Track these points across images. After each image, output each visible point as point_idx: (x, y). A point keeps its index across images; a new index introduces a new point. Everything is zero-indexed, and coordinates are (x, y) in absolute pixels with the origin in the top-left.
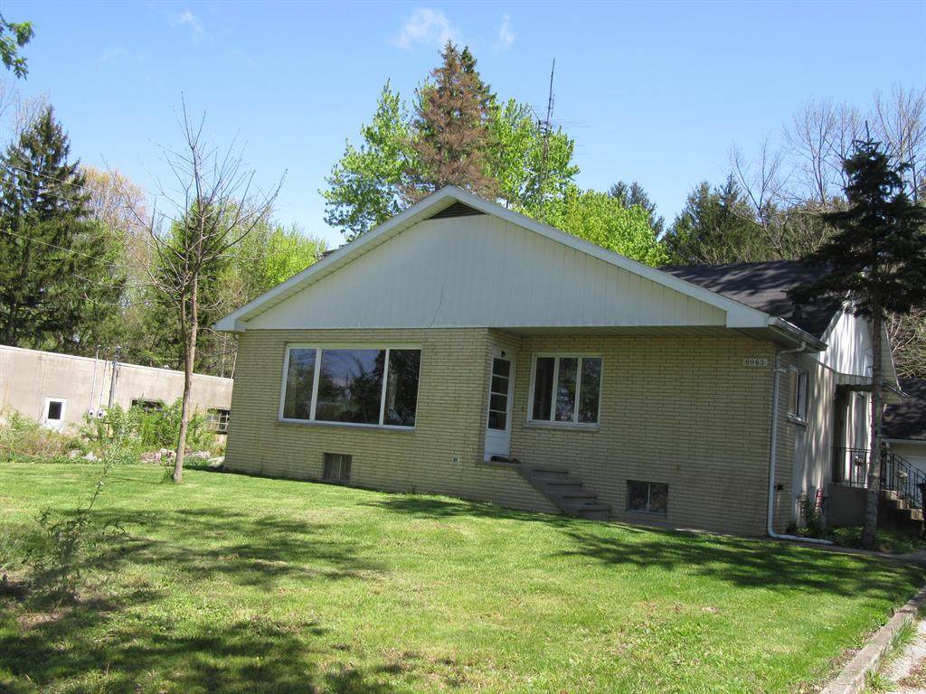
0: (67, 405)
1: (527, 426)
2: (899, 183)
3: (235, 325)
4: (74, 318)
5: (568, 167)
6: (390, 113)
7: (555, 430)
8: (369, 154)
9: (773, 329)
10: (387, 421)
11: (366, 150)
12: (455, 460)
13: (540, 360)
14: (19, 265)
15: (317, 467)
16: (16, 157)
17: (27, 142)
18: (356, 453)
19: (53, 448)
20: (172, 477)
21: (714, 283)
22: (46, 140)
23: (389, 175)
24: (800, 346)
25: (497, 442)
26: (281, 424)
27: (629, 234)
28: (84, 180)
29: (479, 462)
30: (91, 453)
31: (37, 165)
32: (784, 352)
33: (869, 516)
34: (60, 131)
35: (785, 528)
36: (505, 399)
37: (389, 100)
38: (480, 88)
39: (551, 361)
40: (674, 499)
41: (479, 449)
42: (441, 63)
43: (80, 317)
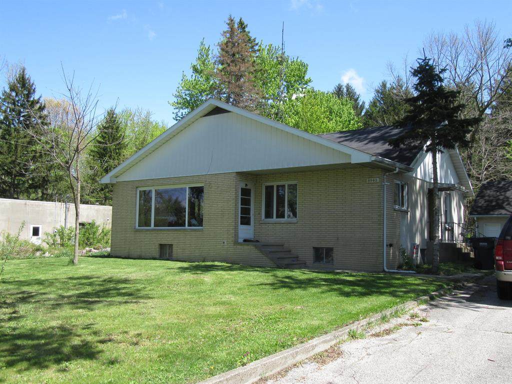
0: (42, 229)
1: (261, 222)
2: (441, 80)
3: (111, 181)
4: (45, 181)
5: (306, 78)
6: (205, 56)
7: (275, 223)
8: (195, 80)
10: (190, 225)
11: (194, 77)
12: (224, 243)
13: (267, 188)
14: (13, 155)
15: (156, 251)
16: (7, 96)
17: (13, 89)
18: (174, 243)
19: (27, 251)
20: (73, 262)
21: (366, 139)
22: (23, 85)
23: (205, 91)
24: (395, 170)
25: (245, 232)
26: (137, 231)
27: (340, 113)
28: (44, 106)
29: (236, 243)
30: (47, 252)
31: (19, 100)
32: (387, 174)
33: (435, 257)
34: (29, 81)
35: (396, 266)
36: (249, 209)
37: (204, 50)
38: (250, 40)
39: (272, 187)
40: (337, 255)
41: (235, 236)
42: (226, 28)
43: (48, 180)
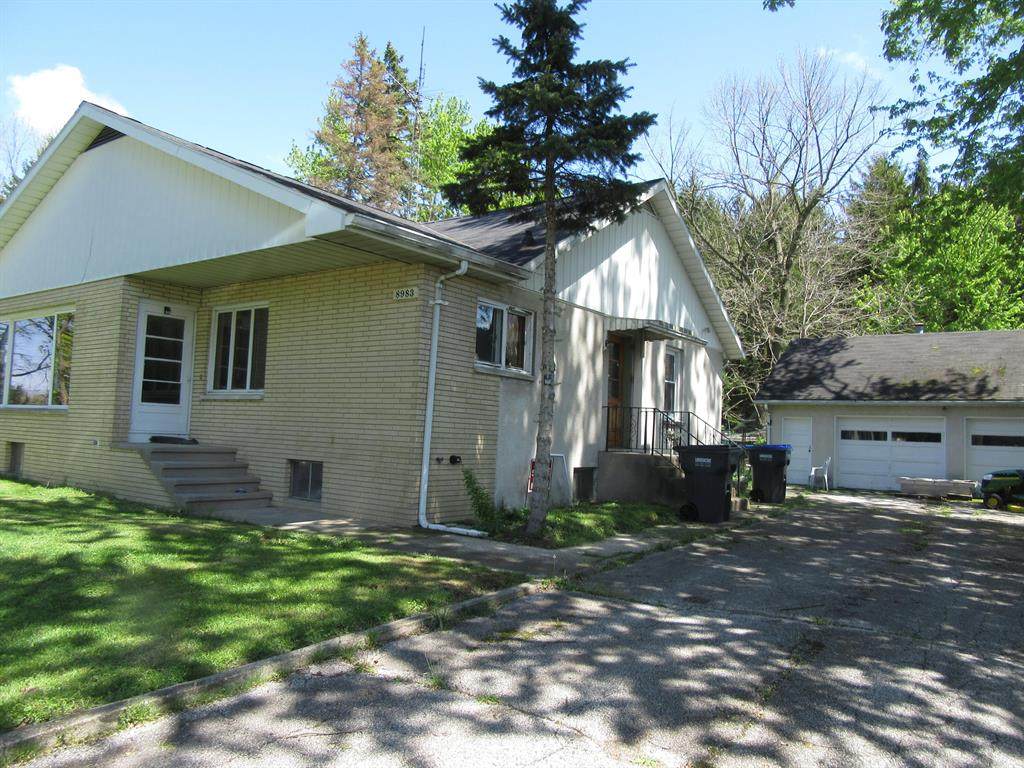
1: (204, 397)
7: (230, 401)
9: (352, 230)
12: (96, 443)
13: (222, 317)
18: (28, 440)
24: (460, 267)
32: (443, 278)
36: (178, 366)
39: (229, 315)
